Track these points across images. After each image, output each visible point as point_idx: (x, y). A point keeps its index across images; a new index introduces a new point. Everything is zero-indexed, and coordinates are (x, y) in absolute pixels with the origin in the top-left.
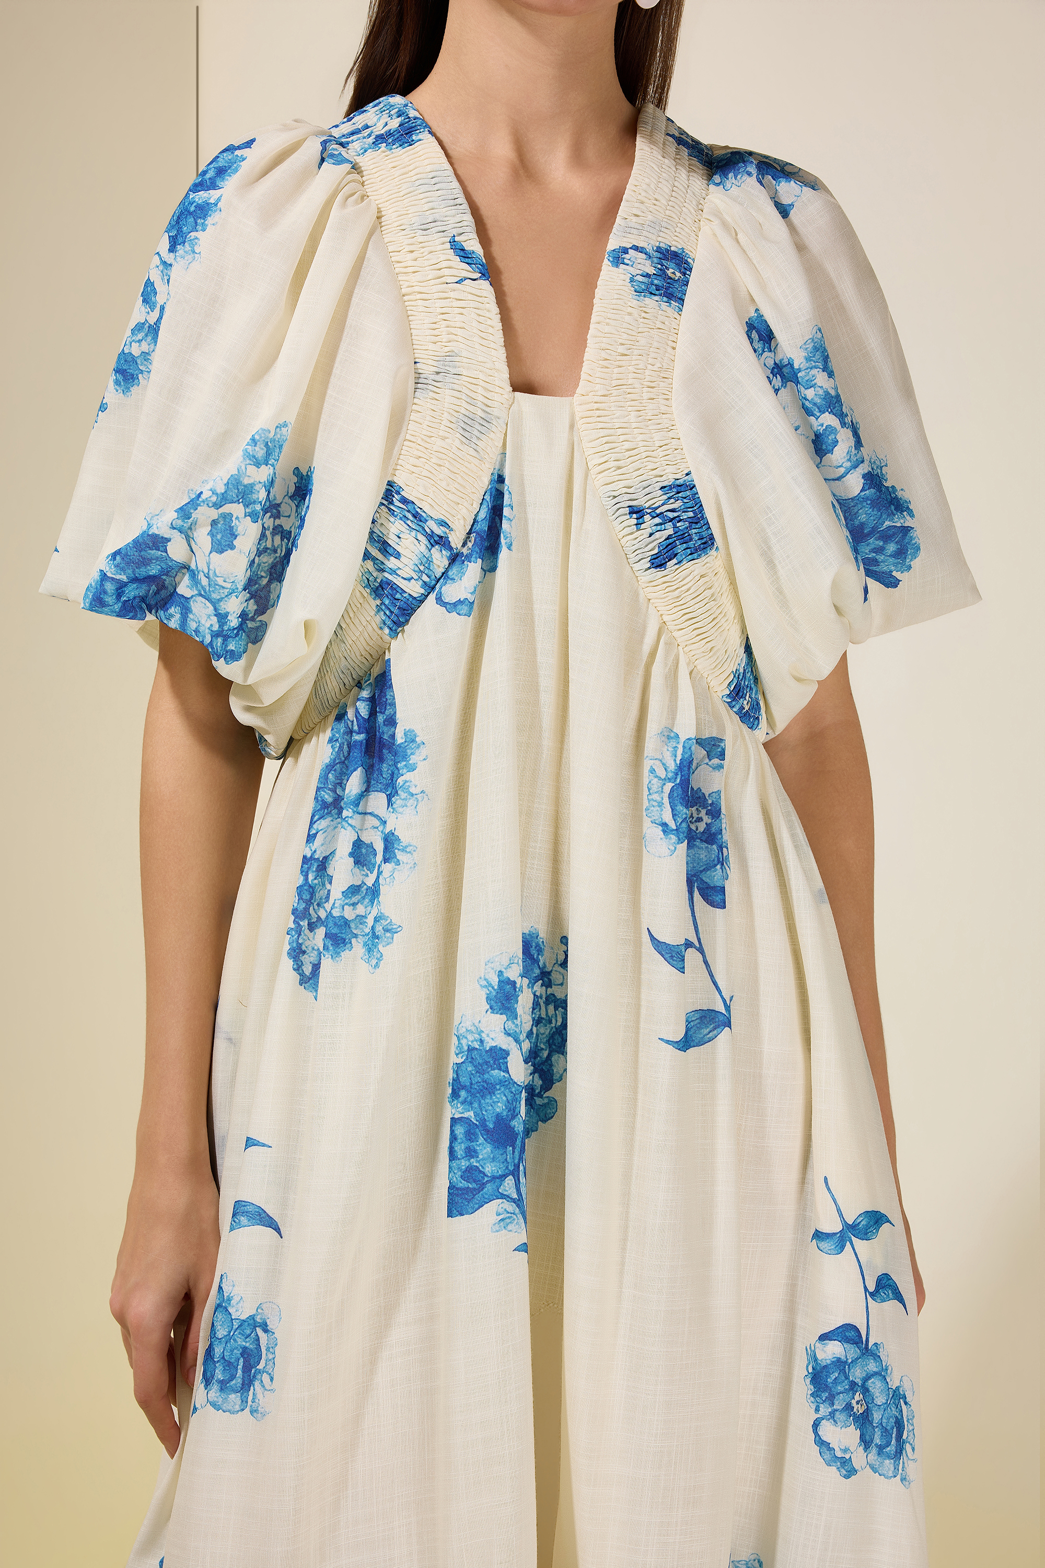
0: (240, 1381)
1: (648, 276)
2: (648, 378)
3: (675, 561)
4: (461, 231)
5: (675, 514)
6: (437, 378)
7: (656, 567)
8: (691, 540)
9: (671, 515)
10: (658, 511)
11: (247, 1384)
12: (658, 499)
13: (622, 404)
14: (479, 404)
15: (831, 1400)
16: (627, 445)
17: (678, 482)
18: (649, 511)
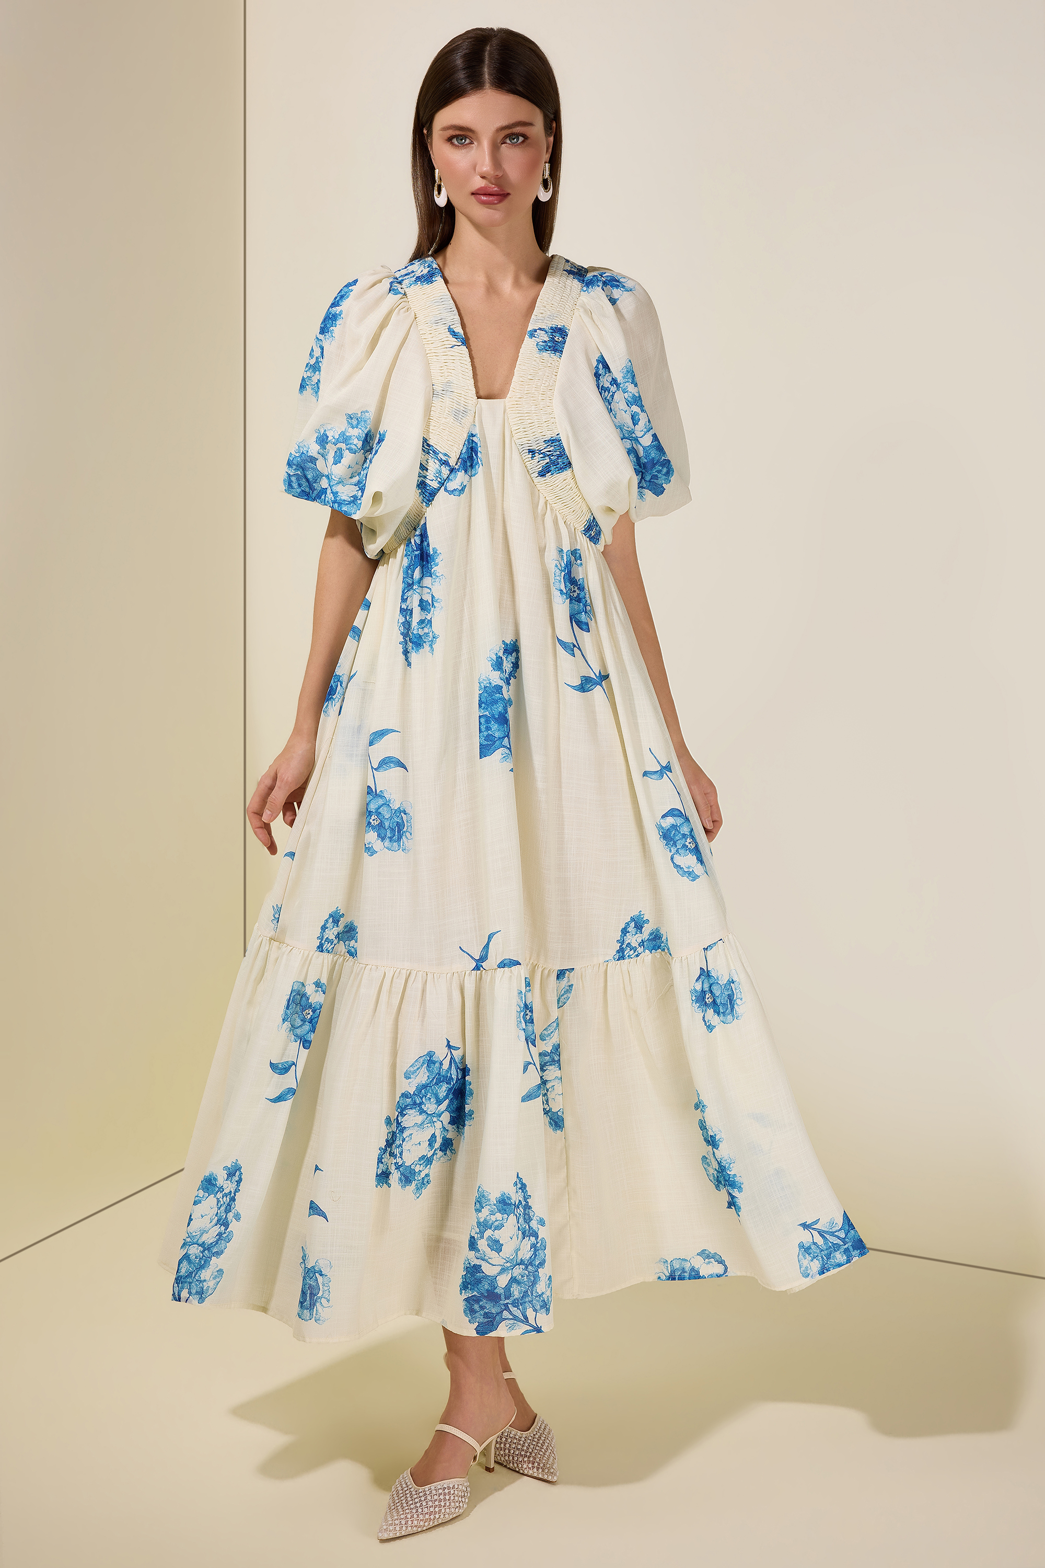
0: (397, 837)
1: (545, 342)
2: (542, 390)
3: (550, 473)
4: (453, 323)
5: (550, 453)
6: (443, 392)
7: (541, 476)
8: (558, 464)
9: (548, 453)
10: (542, 452)
11: (400, 838)
12: (542, 446)
13: (528, 402)
14: (462, 405)
15: (675, 844)
16: (529, 421)
17: (552, 439)
18: (537, 451)
